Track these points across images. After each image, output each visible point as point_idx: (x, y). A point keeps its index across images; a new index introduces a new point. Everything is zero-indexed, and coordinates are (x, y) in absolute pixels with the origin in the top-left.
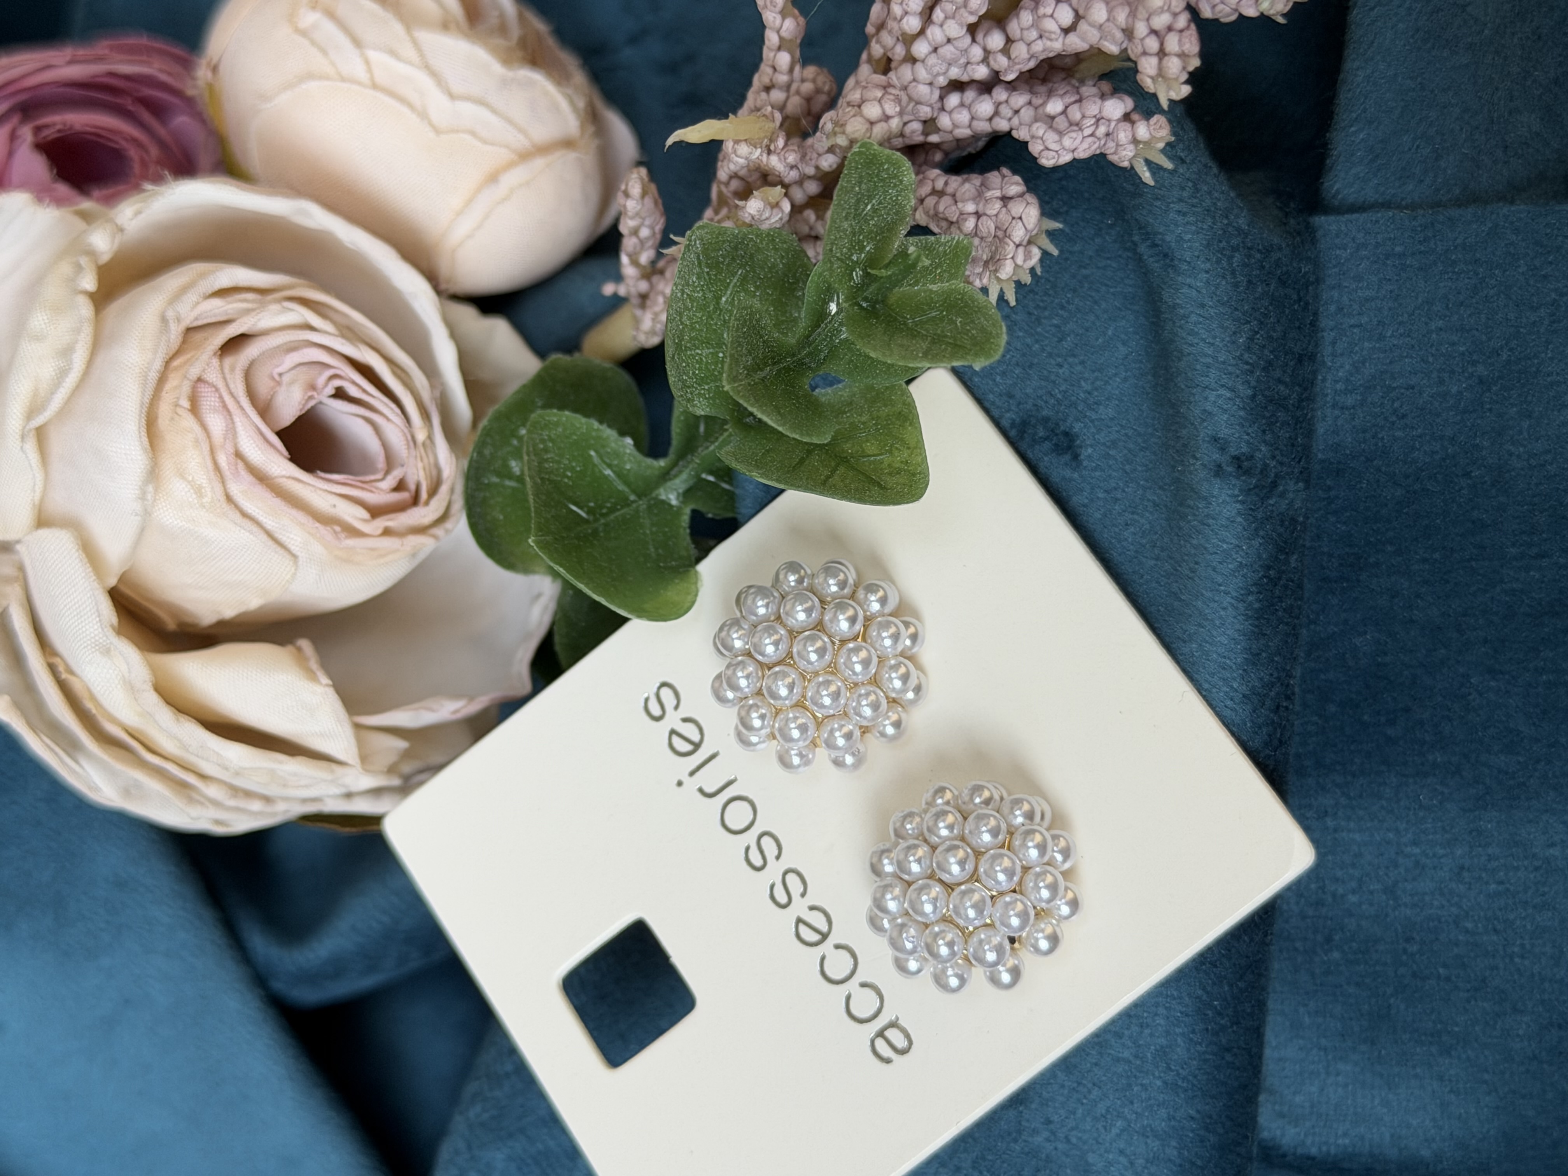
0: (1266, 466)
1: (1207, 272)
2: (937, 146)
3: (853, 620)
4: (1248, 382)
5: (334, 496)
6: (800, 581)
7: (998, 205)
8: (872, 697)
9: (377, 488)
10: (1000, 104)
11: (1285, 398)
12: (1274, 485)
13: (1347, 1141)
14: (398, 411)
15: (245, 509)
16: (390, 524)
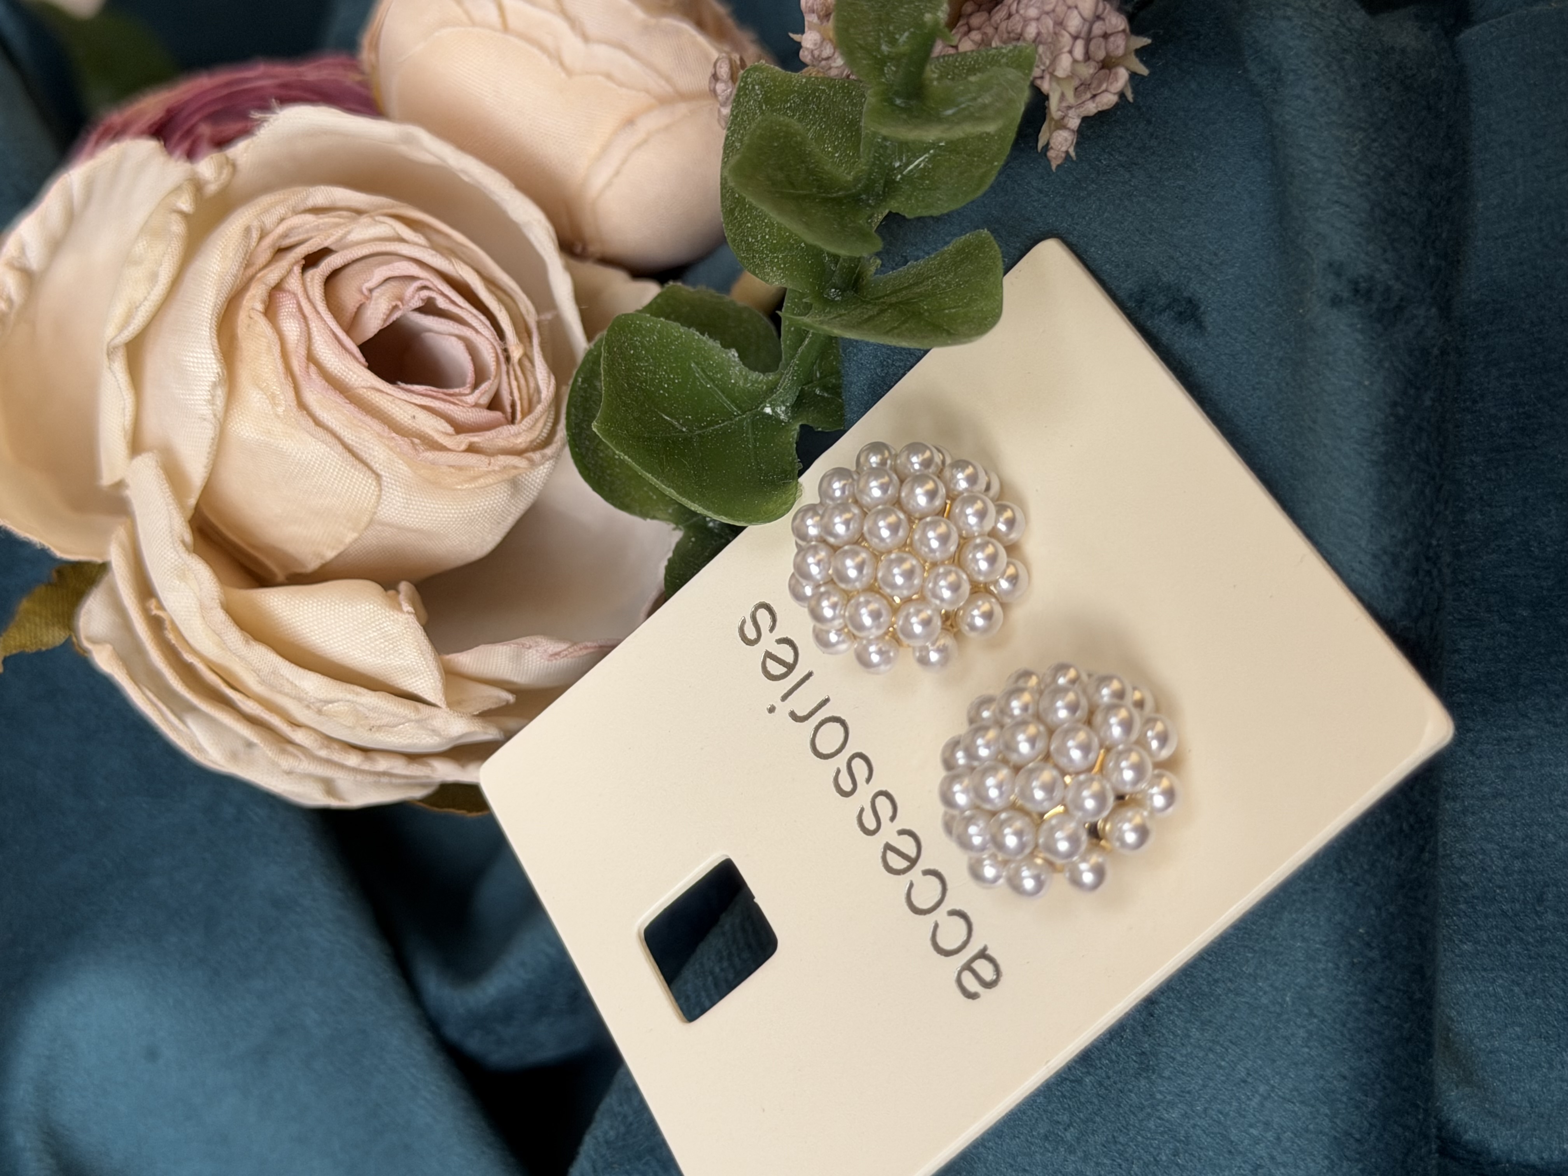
0: (1388, 289)
1: (1316, 78)
3: (932, 495)
4: (1365, 195)
5: (413, 406)
6: (883, 462)
8: (952, 578)
9: (461, 401)
11: (1410, 213)
12: (1399, 308)
14: (488, 323)
15: (321, 419)
16: (476, 440)
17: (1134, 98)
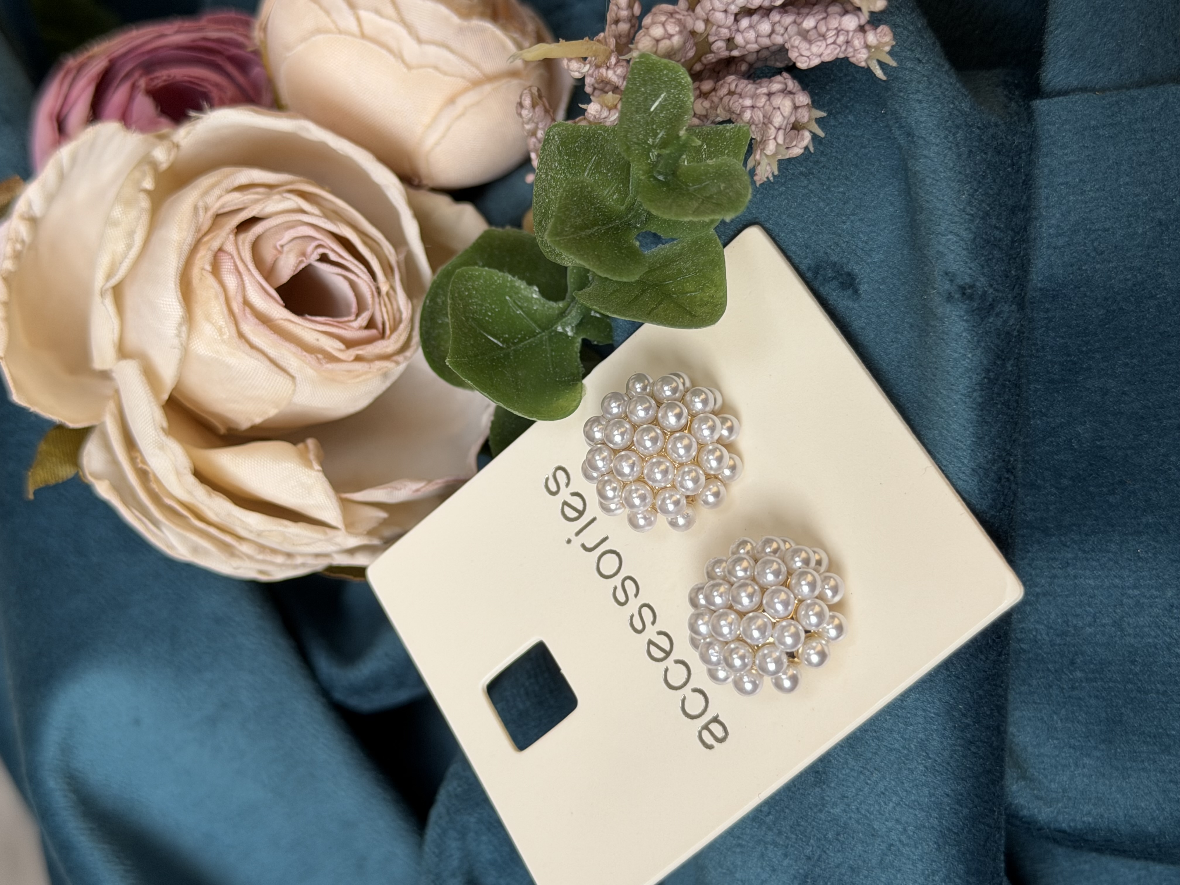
0: (985, 293)
1: (937, 145)
2: (742, 58)
3: (679, 416)
4: (970, 229)
5: (317, 332)
6: (644, 388)
7: (765, 99)
8: (693, 474)
9: (349, 327)
10: (775, 23)
11: (1000, 240)
12: (992, 306)
13: (1090, 819)
14: (365, 270)
15: (254, 343)
16: (360, 352)
17: (815, 150)
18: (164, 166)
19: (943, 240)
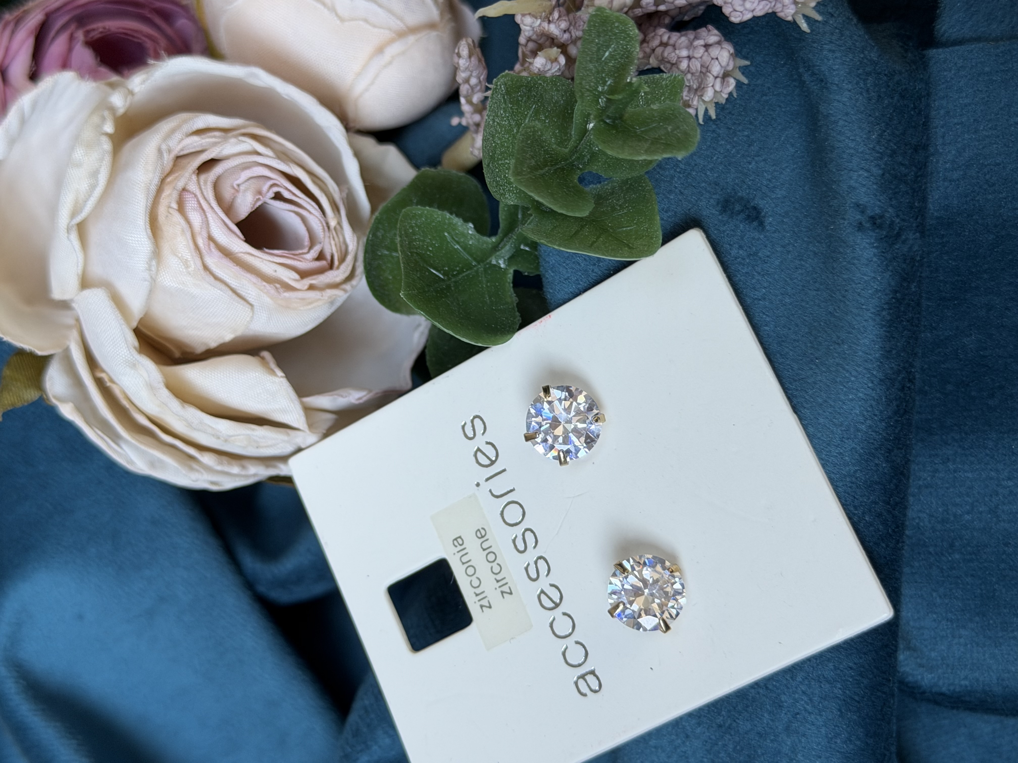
0: (892, 222)
1: (850, 91)
2: (666, 13)
4: (879, 165)
5: (275, 264)
7: (702, 50)
9: (303, 258)
11: (905, 176)
12: (898, 235)
13: (967, 683)
14: (316, 207)
15: (217, 274)
16: (313, 282)
18: (121, 111)
19: (855, 175)
